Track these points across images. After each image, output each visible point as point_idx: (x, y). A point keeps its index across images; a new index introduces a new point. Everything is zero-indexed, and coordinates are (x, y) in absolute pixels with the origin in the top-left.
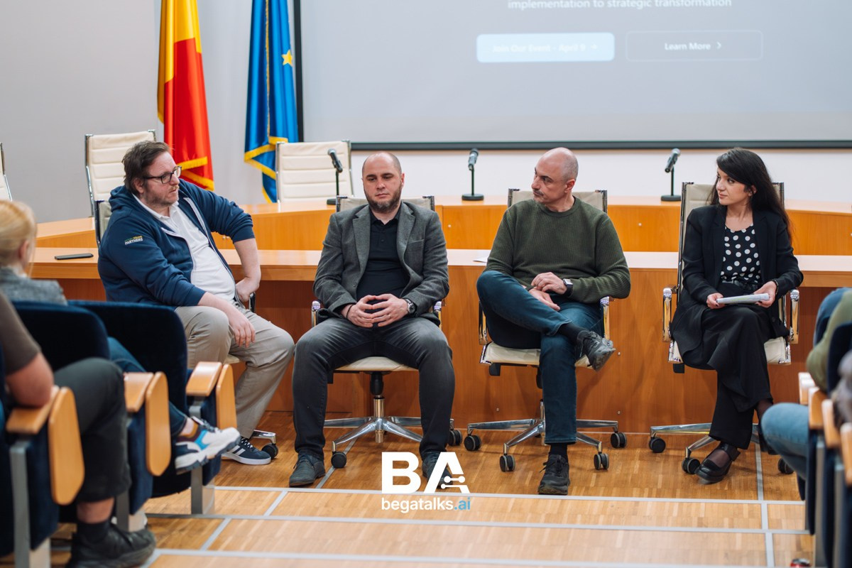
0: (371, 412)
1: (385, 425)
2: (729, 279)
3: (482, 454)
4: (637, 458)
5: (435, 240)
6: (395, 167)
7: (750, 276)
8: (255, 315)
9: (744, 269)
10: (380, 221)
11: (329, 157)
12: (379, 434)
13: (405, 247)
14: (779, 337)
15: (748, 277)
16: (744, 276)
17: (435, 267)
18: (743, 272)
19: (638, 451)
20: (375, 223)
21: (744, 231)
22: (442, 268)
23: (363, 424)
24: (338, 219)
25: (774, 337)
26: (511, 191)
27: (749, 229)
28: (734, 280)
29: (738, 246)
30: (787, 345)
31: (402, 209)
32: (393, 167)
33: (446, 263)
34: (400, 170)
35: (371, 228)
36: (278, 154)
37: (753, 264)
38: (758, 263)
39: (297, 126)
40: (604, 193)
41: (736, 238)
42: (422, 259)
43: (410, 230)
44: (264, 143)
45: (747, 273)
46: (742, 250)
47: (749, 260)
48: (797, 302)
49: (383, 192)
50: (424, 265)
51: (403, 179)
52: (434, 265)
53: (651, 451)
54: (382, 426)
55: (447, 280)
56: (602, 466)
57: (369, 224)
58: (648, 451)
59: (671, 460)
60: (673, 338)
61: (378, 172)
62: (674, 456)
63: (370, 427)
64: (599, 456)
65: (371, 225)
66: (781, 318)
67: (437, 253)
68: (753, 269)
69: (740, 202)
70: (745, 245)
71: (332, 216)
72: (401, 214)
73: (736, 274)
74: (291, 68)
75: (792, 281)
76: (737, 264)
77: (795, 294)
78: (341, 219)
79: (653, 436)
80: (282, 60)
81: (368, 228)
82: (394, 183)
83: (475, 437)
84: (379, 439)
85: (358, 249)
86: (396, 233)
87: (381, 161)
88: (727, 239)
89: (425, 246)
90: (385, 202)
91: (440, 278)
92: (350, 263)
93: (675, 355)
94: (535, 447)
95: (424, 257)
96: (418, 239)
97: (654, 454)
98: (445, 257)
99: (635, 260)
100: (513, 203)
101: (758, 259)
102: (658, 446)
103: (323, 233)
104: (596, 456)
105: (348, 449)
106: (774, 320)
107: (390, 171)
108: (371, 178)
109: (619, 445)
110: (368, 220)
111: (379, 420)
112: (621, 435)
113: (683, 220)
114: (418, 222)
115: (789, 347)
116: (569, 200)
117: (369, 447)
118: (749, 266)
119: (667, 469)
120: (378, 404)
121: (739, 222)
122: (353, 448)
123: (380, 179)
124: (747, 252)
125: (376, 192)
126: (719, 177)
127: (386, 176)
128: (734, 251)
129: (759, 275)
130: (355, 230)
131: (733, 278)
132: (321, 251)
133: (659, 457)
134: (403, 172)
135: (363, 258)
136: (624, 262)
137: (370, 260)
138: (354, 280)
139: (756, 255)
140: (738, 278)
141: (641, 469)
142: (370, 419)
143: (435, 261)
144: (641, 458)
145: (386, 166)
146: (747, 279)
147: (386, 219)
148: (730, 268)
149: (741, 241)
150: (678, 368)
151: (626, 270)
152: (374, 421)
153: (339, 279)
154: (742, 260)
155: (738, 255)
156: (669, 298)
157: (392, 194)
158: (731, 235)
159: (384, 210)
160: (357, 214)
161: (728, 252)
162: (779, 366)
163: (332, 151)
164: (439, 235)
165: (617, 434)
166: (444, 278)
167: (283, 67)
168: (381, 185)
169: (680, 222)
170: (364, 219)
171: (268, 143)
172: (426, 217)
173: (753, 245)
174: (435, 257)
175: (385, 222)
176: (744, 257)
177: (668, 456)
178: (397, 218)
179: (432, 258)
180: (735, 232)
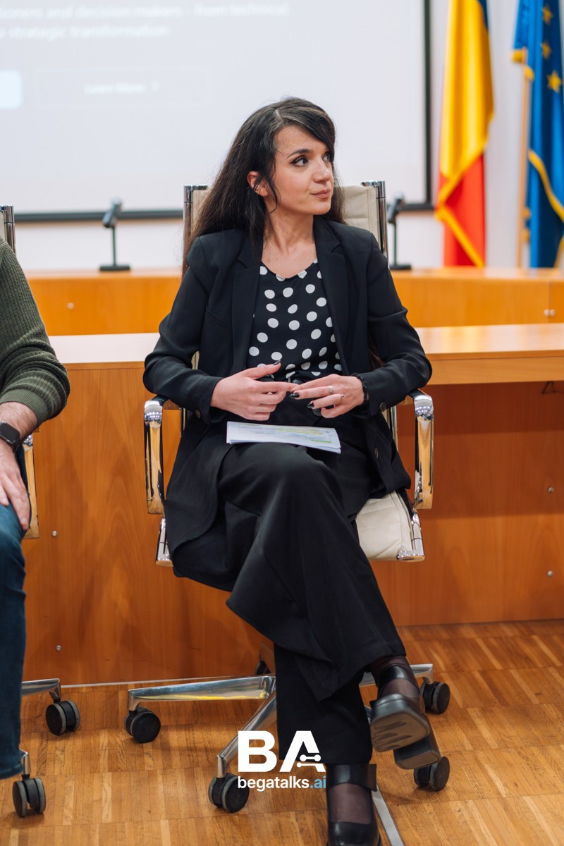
4: (103, 762)
9: (307, 353)
14: (390, 492)
15: (318, 370)
16: (310, 370)
21: (303, 275)
25: (381, 494)
27: (311, 270)
29: (293, 309)
30: (411, 515)
41: (288, 292)
46: (300, 316)
47: (316, 334)
48: (428, 422)
59: (176, 760)
68: (323, 351)
70: (306, 303)
73: (291, 366)
76: (292, 344)
77: (423, 403)
88: (270, 294)
109: (63, 729)
115: (416, 518)
118: (315, 346)
124: (312, 316)
131: (288, 375)
139: (329, 322)
149: (299, 297)
154: (302, 336)
155: (294, 325)
156: (158, 421)
158: (278, 287)
165: (59, 708)
173: (321, 302)
176: (307, 327)
180: (287, 280)
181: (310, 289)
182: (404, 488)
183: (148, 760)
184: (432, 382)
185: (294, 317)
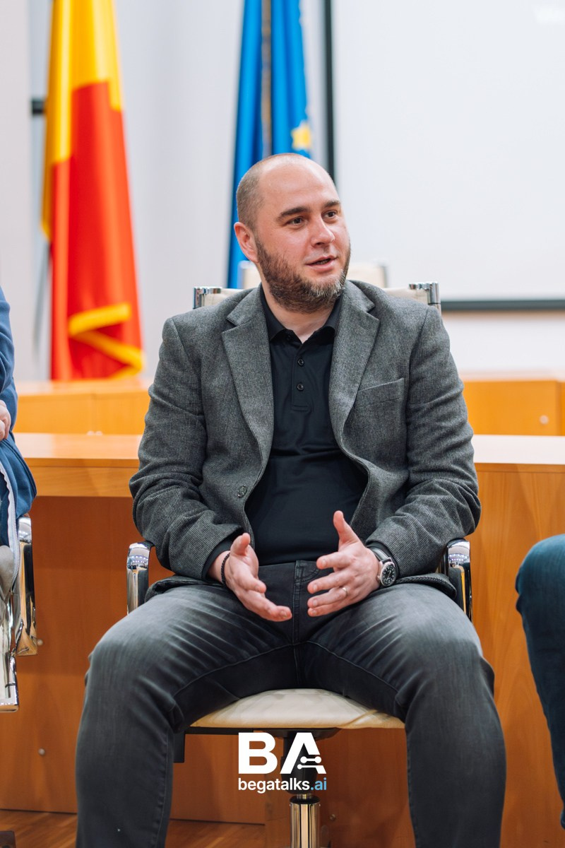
5: (436, 381)
10: (292, 332)
13: (350, 402)
17: (439, 456)
20: (280, 337)
22: (459, 454)
24: (186, 332)
43: (364, 356)
49: (330, 254)
50: (408, 449)
52: (437, 449)
55: (473, 487)
57: (266, 340)
61: (310, 200)
65: (271, 342)
67: (443, 419)
71: (167, 326)
72: (345, 313)
78: (191, 330)
81: (265, 350)
85: (245, 407)
89: (408, 397)
95: (409, 426)
96: (388, 377)
110: (260, 330)
114: (390, 332)
120: (303, 817)
123: (319, 219)
130: (233, 358)
135: (262, 430)
147: (305, 328)
160: (231, 316)
164: (446, 369)
166: (464, 482)
170: (250, 328)
172: (411, 322)
174: (441, 428)
175: (304, 335)
178: (332, 325)
179: (433, 430)
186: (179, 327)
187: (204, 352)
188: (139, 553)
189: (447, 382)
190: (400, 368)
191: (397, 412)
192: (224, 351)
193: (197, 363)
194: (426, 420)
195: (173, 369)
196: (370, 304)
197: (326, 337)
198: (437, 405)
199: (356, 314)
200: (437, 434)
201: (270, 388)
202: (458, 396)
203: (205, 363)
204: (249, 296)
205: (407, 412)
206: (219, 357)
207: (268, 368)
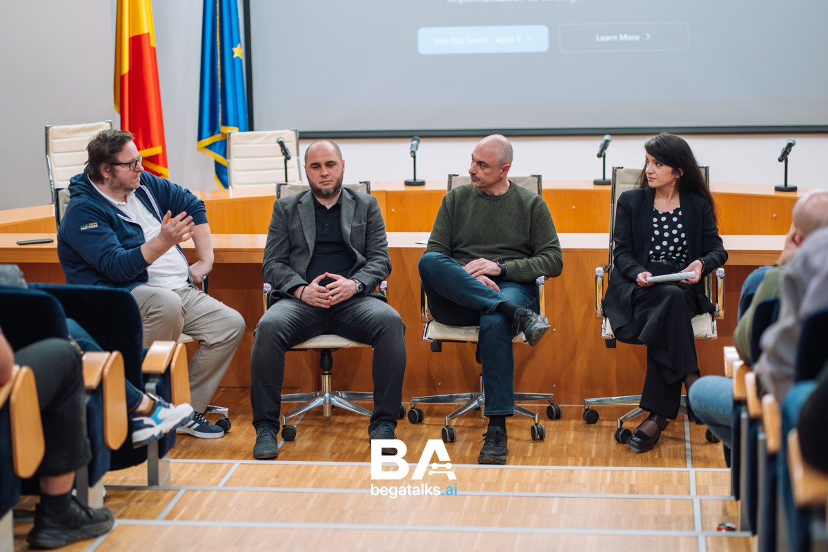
0: (319, 387)
1: (333, 399)
2: (658, 258)
3: (424, 426)
4: (572, 428)
5: (376, 223)
6: (337, 154)
7: (678, 255)
8: (208, 296)
9: (672, 248)
10: (324, 206)
11: (278, 145)
12: (327, 409)
13: (350, 230)
14: (706, 312)
15: (675, 256)
16: (671, 256)
17: (377, 249)
18: (670, 252)
19: (573, 422)
20: (319, 208)
21: (671, 212)
23: (312, 399)
24: (283, 204)
25: (701, 313)
26: (450, 176)
27: (676, 211)
28: (663, 259)
29: (666, 227)
30: (713, 320)
31: (343, 194)
32: (335, 155)
33: (386, 245)
34: (340, 156)
35: (316, 213)
36: (229, 143)
37: (680, 243)
38: (685, 243)
39: (247, 117)
40: (539, 177)
41: (664, 219)
42: (364, 242)
43: (352, 214)
44: (216, 133)
45: (675, 252)
46: (669, 231)
47: (676, 240)
48: (722, 280)
49: (327, 179)
50: (366, 247)
51: (343, 166)
52: (376, 246)
53: (585, 422)
54: (330, 401)
56: (539, 437)
57: (314, 209)
58: (582, 422)
59: (604, 430)
60: (605, 315)
61: (322, 160)
62: (607, 427)
63: (319, 401)
64: (535, 427)
65: (315, 210)
66: (707, 294)
67: (378, 235)
68: (680, 248)
69: (668, 184)
70: (673, 225)
72: (344, 199)
73: (664, 253)
74: (241, 61)
75: (718, 260)
76: (665, 243)
77: (721, 272)
78: (286, 204)
79: (586, 408)
80: (233, 53)
81: (313, 212)
82: (337, 170)
83: (418, 410)
84: (327, 413)
85: (305, 233)
86: (339, 217)
87: (324, 149)
88: (655, 220)
89: (367, 228)
90: (329, 189)
91: (384, 259)
92: (296, 247)
93: (607, 330)
94: (475, 420)
95: (367, 239)
96: (360, 222)
97: (588, 425)
98: (385, 238)
99: (567, 241)
100: (453, 188)
101: (684, 239)
102: (591, 417)
103: (268, 217)
104: (533, 427)
105: (298, 422)
106: (700, 296)
107: (333, 159)
108: (315, 166)
109: (554, 416)
110: (312, 206)
111: (327, 395)
112: (556, 407)
113: (613, 202)
114: (359, 206)
115: (715, 322)
116: (505, 185)
117: (318, 420)
118: (676, 245)
119: (600, 439)
120: (326, 380)
121: (667, 204)
122: (303, 422)
123: (323, 167)
124: (675, 232)
125: (320, 179)
126: (647, 161)
127: (330, 164)
128: (662, 231)
129: (686, 254)
130: (301, 215)
131: (661, 257)
132: (267, 235)
133: (592, 428)
134: (343, 159)
135: (311, 242)
136: (557, 241)
137: (317, 243)
138: (303, 263)
139: (683, 235)
140: (667, 257)
141: (576, 439)
142: (318, 394)
143: (378, 242)
144: (576, 429)
145: (328, 154)
146: (674, 258)
147: (329, 204)
148: (658, 248)
149: (669, 221)
150: (610, 343)
151: (559, 250)
152: (322, 396)
153: (287, 262)
154: (670, 239)
155: (666, 235)
156: (601, 277)
157: (335, 181)
158: (659, 216)
159: (327, 196)
160: (300, 200)
161: (657, 233)
162: (706, 340)
163: (280, 140)
164: (379, 219)
165: (553, 407)
166: (387, 259)
167: (233, 60)
168: (325, 173)
169: (611, 205)
170: (308, 204)
171: (219, 132)
172: (367, 202)
173: (680, 226)
174: (377, 239)
175: (328, 207)
176: (672, 237)
177: (601, 427)
178: (339, 203)
179: (374, 240)
180: (664, 213)
181: (675, 219)
182: (712, 311)
183: (591, 429)
184: (726, 264)
185: (666, 231)
186: (281, 203)
187: (290, 212)
188: (267, 287)
189: (381, 223)
190: (365, 219)
191: (364, 235)
192: (298, 212)
193: (287, 215)
194: (372, 236)
195: (278, 218)
196: (352, 196)
197: (337, 207)
198: (376, 231)
199: (347, 199)
200: (376, 241)
201: (315, 226)
202: (384, 228)
203: (290, 216)
204: (307, 193)
205: (366, 235)
206: (296, 214)
207: (314, 219)
